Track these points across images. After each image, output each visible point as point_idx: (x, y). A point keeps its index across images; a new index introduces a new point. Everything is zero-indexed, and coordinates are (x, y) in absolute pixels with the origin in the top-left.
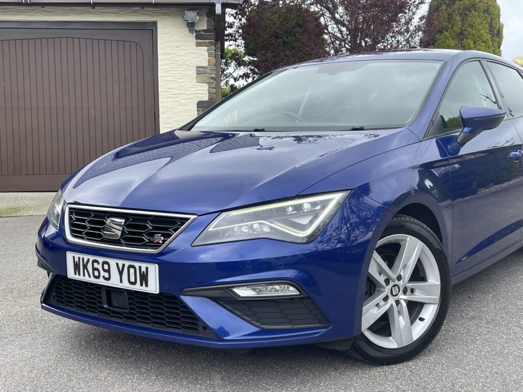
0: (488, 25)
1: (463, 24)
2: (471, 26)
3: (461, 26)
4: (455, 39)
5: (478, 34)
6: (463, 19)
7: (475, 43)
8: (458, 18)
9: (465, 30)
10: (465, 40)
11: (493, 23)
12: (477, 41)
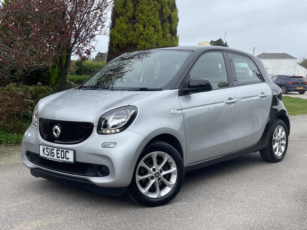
0: (158, 12)
1: (135, 10)
2: (141, 12)
3: (133, 11)
4: (128, 23)
5: (147, 19)
6: (135, 5)
7: (144, 27)
8: (131, 5)
9: (137, 16)
10: (137, 24)
11: (164, 10)
12: (147, 25)
